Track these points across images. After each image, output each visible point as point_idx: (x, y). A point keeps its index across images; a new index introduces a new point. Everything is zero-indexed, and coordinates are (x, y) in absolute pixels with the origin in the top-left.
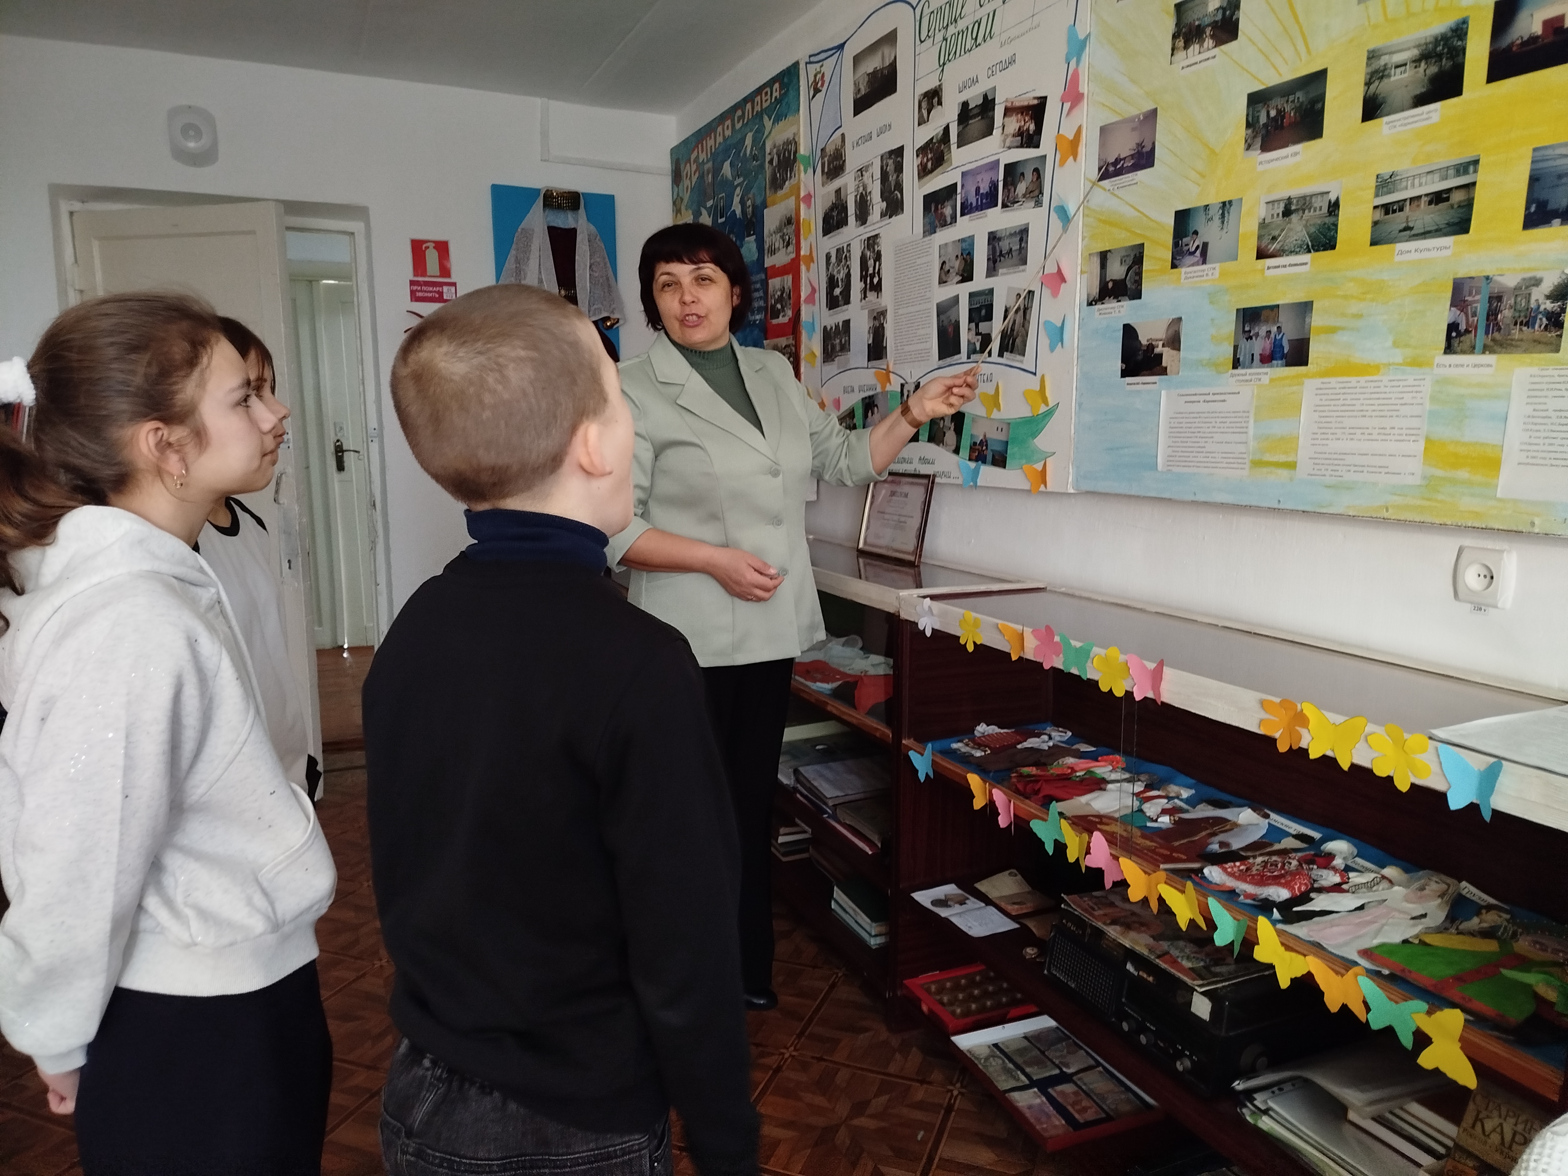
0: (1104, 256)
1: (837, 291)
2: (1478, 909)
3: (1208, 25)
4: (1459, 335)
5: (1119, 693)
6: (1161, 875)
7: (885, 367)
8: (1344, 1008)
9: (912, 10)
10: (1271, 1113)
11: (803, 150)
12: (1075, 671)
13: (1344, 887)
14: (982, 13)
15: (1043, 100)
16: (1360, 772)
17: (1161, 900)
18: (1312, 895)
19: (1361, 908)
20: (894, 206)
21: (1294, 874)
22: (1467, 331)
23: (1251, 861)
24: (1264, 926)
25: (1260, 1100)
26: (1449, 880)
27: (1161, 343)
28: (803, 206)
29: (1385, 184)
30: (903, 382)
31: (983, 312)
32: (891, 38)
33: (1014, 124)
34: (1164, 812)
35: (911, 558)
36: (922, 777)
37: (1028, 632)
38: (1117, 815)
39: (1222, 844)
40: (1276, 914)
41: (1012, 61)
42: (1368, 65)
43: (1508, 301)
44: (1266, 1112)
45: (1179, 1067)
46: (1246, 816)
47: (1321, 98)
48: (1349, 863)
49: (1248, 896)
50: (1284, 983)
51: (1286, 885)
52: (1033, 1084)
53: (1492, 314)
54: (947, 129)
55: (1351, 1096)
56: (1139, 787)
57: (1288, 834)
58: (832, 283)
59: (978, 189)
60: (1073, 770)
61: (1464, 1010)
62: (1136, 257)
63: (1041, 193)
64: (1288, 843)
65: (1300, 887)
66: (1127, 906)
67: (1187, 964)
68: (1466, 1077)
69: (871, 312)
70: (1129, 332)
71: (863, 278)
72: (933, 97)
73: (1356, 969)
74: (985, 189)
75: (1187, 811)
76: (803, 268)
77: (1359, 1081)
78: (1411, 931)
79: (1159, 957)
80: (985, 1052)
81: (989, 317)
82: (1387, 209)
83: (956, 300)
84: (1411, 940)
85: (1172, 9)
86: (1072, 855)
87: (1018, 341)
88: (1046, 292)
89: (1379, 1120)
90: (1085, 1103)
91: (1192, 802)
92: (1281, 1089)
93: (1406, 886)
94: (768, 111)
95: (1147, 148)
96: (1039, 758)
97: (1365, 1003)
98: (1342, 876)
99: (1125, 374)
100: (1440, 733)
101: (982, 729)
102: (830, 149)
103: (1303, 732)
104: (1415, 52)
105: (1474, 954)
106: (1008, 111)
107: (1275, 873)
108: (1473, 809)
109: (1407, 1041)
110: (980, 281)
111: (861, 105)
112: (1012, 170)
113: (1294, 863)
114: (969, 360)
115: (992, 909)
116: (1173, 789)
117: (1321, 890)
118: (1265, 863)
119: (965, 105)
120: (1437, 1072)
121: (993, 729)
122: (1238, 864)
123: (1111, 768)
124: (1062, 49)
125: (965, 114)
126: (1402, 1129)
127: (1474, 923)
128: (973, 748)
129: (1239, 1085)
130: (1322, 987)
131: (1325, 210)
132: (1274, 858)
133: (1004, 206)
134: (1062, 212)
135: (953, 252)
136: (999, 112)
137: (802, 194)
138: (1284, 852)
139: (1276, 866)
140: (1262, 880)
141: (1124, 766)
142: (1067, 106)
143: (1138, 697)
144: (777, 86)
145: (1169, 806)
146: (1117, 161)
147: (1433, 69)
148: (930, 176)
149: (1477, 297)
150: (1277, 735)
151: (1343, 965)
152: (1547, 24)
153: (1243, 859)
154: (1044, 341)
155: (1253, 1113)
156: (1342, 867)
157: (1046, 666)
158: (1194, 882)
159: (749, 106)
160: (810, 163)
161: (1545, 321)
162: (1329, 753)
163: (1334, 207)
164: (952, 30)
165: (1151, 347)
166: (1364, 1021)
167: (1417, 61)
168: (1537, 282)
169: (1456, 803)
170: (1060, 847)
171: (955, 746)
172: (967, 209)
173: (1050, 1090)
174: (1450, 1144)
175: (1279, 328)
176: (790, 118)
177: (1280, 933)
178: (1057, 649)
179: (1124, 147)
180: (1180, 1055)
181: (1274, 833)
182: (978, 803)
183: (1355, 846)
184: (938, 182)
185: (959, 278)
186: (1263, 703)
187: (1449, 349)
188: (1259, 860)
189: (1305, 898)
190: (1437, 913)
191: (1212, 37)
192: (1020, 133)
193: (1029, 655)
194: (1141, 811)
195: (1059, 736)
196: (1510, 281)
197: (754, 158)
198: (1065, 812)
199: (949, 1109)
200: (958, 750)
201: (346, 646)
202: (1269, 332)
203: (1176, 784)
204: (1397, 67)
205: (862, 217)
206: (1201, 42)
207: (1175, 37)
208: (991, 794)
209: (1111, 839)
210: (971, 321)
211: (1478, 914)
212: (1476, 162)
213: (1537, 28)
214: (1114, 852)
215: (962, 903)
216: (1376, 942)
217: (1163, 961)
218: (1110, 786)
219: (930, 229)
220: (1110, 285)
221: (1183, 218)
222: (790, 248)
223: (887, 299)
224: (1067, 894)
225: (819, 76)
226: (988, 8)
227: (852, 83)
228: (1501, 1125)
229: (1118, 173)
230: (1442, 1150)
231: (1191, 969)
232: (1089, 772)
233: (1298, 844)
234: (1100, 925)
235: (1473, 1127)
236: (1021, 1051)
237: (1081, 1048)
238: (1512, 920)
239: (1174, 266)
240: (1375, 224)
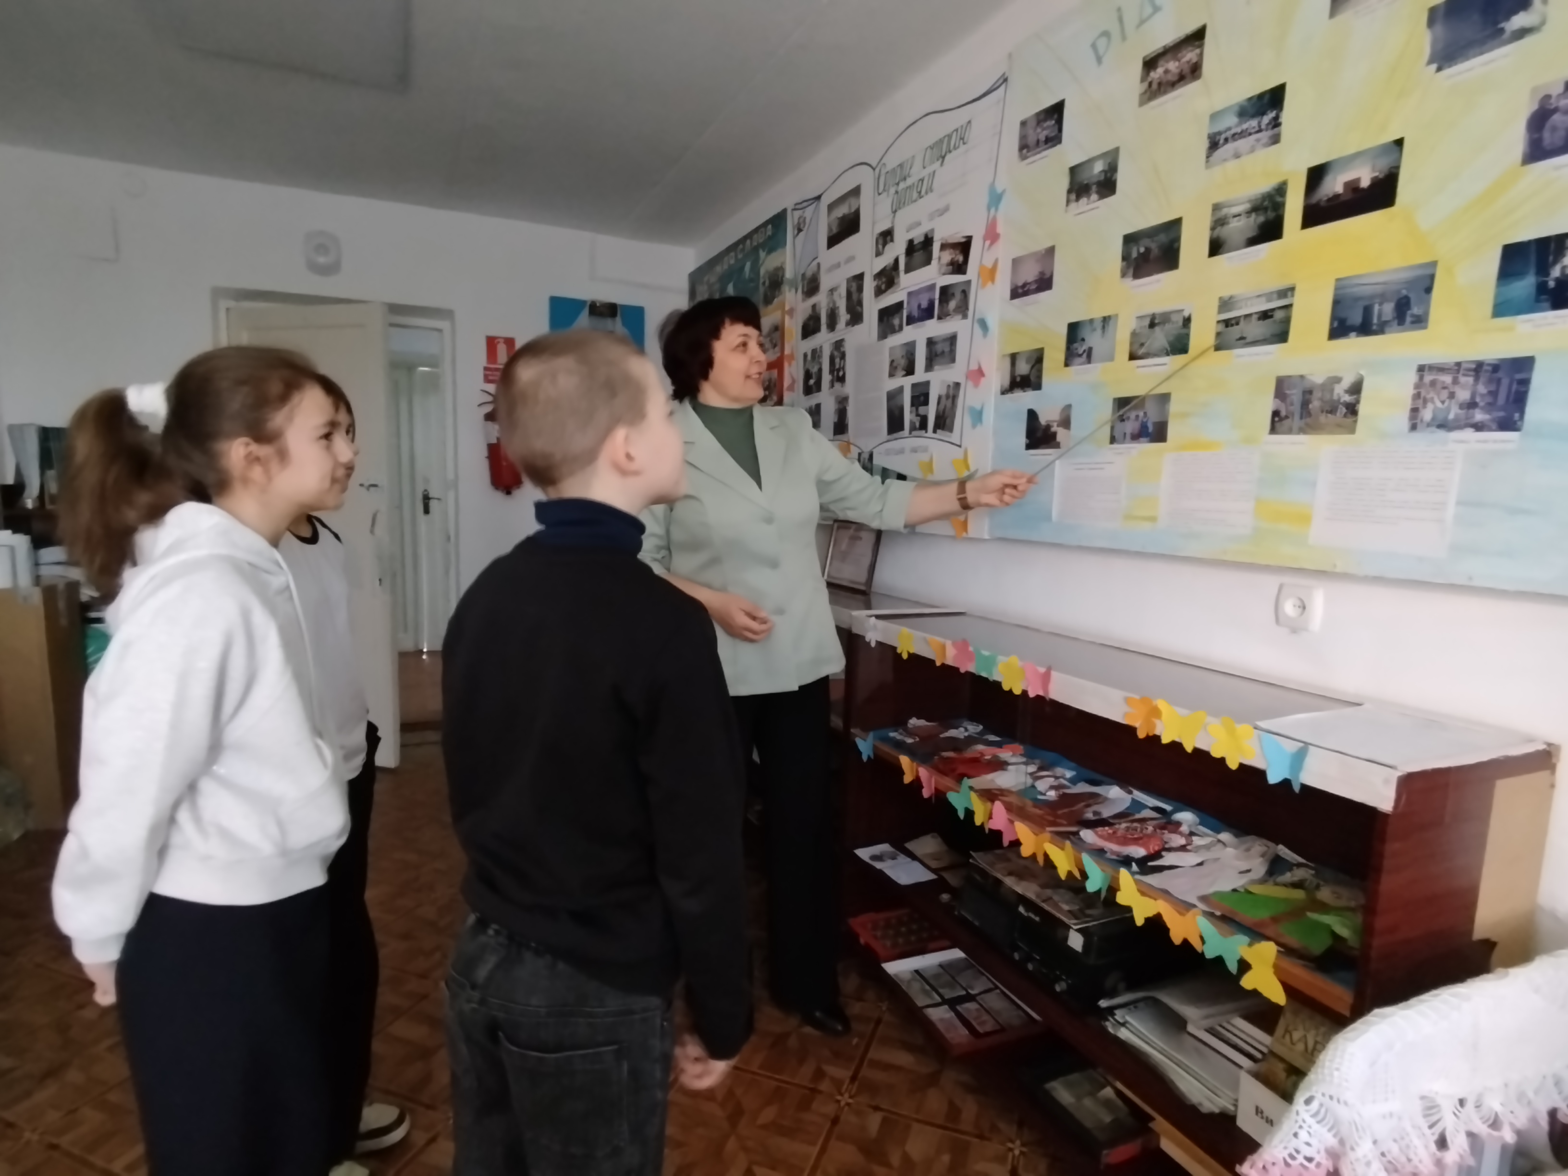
0: (1014, 357)
1: (812, 382)
2: (1290, 866)
3: (1094, 184)
4: (1281, 420)
5: (1017, 691)
6: (1047, 835)
7: (846, 440)
8: (1186, 942)
9: (871, 170)
10: (1128, 1025)
11: (789, 274)
12: (984, 674)
13: (1189, 847)
14: (925, 173)
15: (969, 240)
16: (1200, 755)
17: (1046, 856)
18: (1164, 853)
19: (1201, 864)
20: (856, 317)
21: (1149, 837)
22: (1287, 417)
23: (1117, 826)
24: (1125, 877)
25: (1119, 1015)
26: (1271, 844)
27: (1055, 424)
28: (787, 318)
29: (1225, 304)
30: (860, 451)
31: (922, 398)
32: (856, 192)
33: (947, 256)
34: (1052, 787)
35: (863, 588)
36: (865, 758)
37: (949, 644)
38: (1014, 790)
39: (1096, 813)
40: (1135, 867)
41: (946, 209)
42: (1213, 214)
43: (1317, 394)
44: (1123, 1025)
45: (1058, 988)
46: (1114, 792)
47: (1177, 239)
48: (1193, 830)
49: (1113, 853)
50: (1139, 921)
51: (1144, 846)
52: (944, 1002)
53: (1305, 404)
54: (897, 260)
55: (1189, 1011)
56: (1032, 768)
57: (1146, 807)
58: (808, 375)
59: (919, 306)
60: (982, 755)
61: (1278, 944)
62: (1038, 359)
63: (967, 308)
64: (1146, 813)
65: (1154, 847)
66: (1022, 862)
67: (1066, 907)
68: (1276, 995)
69: (837, 398)
70: (1032, 415)
71: (831, 372)
72: (887, 236)
73: (1194, 910)
74: (925, 304)
75: (1068, 788)
76: (786, 365)
77: (1198, 1000)
78: (1239, 882)
79: (1044, 901)
80: (908, 976)
81: (926, 403)
82: (1227, 323)
83: (901, 390)
84: (1238, 889)
85: (1067, 171)
86: (978, 821)
87: (948, 421)
88: (970, 384)
89: (1211, 1031)
90: (986, 1017)
91: (1074, 781)
92: (1135, 1007)
93: (1236, 848)
94: (762, 246)
95: (1048, 276)
96: (956, 745)
97: (1202, 938)
98: (1186, 839)
99: (1029, 447)
100: (1262, 724)
101: (914, 722)
102: (809, 274)
103: (1157, 722)
104: (1247, 206)
105: (1285, 900)
106: (943, 247)
107: (1136, 836)
108: (1286, 784)
109: (1233, 967)
110: (920, 376)
111: (833, 241)
112: (946, 291)
113: (1150, 828)
114: (911, 436)
115: (916, 864)
116: (1059, 771)
117: (1170, 850)
118: (1128, 828)
119: (911, 242)
120: (1255, 993)
121: (922, 722)
122: (1107, 828)
123: (1011, 753)
124: (985, 199)
125: (911, 248)
126: (1229, 1039)
127: (1288, 877)
128: (905, 736)
129: (1103, 1003)
130: (1169, 925)
131: (1181, 323)
132: (1135, 825)
133: (940, 318)
134: (983, 324)
135: (899, 354)
136: (936, 247)
137: (787, 308)
138: (1143, 821)
139: (1136, 830)
140: (1125, 841)
141: (1023, 753)
142: (988, 243)
143: (1032, 694)
144: (770, 227)
145: (1056, 783)
146: (1024, 285)
147: (1261, 219)
148: (884, 295)
149: (1294, 391)
150: (1137, 724)
151: (1185, 907)
152: (1347, 185)
153: (1110, 825)
154: (968, 420)
155: (1113, 1025)
156: (1187, 832)
157: (962, 671)
158: (1072, 842)
159: (748, 242)
160: (794, 285)
161: (1344, 410)
162: (1177, 740)
163: (1187, 321)
164: (902, 185)
165: (1048, 427)
166: (1200, 951)
167: (1249, 213)
168: (1338, 380)
169: (1273, 778)
170: (970, 813)
171: (892, 734)
172: (911, 320)
173: (958, 1008)
174: (1265, 1050)
175: (1145, 413)
176: (779, 251)
177: (1137, 882)
178: (970, 657)
179: (1030, 274)
180: (1058, 979)
181: (1137, 806)
182: (908, 779)
183: (1198, 816)
184: (890, 299)
185: (904, 373)
186: (1127, 700)
187: (1273, 430)
188: (1124, 825)
189: (1157, 855)
190: (1259, 868)
191: (1098, 193)
192: (952, 263)
193: (950, 662)
194: (1033, 787)
195: (974, 729)
196: (1318, 378)
197: (751, 280)
198: (973, 786)
199: (878, 1022)
200: (894, 738)
201: (425, 650)
202: (1137, 416)
203: (1062, 767)
204: (1235, 216)
205: (832, 326)
206: (1089, 196)
207: (1069, 191)
208: (917, 772)
209: (1009, 808)
210: (913, 405)
211: (1290, 870)
212: (1292, 289)
213: (1339, 188)
214: (1010, 818)
215: (894, 858)
216: (1211, 890)
217: (1047, 905)
218: (1010, 767)
219: (883, 335)
220: (1018, 379)
221: (1074, 330)
222: (777, 349)
223: (849, 388)
224: (974, 851)
225: (801, 220)
226: (930, 169)
227: (827, 224)
228: (1305, 1036)
229: (1026, 293)
230: (1259, 1056)
231: (1070, 911)
232: (995, 757)
233: (1154, 814)
234: (999, 876)
235: (1284, 1037)
236: (937, 976)
237: (983, 974)
238: (1316, 875)
239: (1067, 365)
240: (1218, 334)
